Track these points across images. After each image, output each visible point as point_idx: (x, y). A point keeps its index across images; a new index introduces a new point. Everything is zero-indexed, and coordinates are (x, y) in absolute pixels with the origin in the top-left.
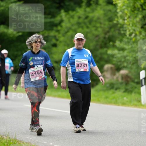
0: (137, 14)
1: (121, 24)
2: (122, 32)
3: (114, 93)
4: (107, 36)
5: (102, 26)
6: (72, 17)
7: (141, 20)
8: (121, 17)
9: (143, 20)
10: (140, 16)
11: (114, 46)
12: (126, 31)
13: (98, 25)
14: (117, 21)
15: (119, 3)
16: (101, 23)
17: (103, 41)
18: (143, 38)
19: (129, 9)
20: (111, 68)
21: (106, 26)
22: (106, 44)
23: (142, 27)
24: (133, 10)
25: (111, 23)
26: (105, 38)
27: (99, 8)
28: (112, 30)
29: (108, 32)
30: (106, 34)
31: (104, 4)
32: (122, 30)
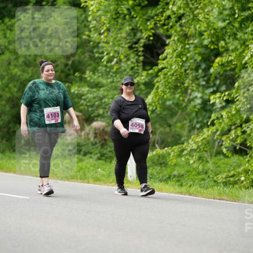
0: (122, 24)
1: (94, 42)
2: (97, 55)
3: (81, 160)
4: (70, 62)
7: (129, 35)
8: (96, 29)
9: (132, 34)
10: (128, 28)
11: (82, 79)
12: (103, 53)
14: (89, 36)
15: (92, 5)
17: (62, 71)
18: (132, 65)
19: (109, 15)
22: (68, 75)
23: (130, 48)
24: (115, 17)
26: (66, 65)
32: (97, 52)
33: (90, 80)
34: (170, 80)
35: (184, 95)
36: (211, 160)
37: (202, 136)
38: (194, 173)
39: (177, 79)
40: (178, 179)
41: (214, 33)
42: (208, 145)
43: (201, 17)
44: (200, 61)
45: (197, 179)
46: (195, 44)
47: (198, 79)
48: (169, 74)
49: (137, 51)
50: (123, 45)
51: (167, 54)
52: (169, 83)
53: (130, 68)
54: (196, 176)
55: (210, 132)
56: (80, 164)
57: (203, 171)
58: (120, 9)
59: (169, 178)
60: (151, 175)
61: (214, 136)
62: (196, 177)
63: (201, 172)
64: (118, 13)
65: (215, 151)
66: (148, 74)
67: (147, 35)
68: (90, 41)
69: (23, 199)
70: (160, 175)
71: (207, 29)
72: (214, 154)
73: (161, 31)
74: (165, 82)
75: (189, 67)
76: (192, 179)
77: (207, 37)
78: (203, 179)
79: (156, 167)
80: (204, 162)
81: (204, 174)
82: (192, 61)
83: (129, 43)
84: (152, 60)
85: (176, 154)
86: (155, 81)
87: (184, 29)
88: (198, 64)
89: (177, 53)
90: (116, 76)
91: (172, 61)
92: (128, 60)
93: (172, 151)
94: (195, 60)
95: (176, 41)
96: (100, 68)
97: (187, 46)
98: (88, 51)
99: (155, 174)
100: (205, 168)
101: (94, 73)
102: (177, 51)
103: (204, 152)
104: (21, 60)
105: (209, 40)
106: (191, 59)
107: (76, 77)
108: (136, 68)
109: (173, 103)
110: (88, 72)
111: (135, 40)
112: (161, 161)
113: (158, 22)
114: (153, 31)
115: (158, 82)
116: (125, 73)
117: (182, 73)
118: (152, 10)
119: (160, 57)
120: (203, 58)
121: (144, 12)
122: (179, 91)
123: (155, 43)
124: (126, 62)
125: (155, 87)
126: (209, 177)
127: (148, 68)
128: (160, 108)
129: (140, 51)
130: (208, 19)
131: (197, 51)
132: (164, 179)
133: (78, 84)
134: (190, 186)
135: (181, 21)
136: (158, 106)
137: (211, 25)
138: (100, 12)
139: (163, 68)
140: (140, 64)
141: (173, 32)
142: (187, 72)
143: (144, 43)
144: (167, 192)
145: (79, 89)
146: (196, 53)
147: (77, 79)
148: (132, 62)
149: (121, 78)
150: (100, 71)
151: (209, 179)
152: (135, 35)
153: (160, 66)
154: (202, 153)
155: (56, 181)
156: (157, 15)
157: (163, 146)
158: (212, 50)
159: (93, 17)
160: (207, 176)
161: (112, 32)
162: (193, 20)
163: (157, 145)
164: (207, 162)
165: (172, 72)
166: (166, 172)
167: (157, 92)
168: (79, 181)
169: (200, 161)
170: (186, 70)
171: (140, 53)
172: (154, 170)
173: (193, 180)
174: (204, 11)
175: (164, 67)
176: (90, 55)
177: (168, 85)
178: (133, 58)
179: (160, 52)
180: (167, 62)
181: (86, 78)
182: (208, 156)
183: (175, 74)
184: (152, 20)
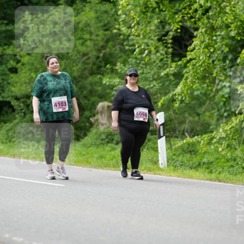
0: (151, 17)
1: (124, 35)
2: (127, 48)
4: (101, 55)
5: (93, 37)
10: (156, 21)
11: (113, 71)
12: (134, 45)
13: (87, 36)
14: (119, 29)
16: (91, 33)
17: (94, 64)
18: (162, 57)
19: (138, 9)
20: (108, 106)
22: (100, 67)
23: (159, 40)
24: (144, 10)
25: (108, 32)
26: (98, 57)
28: (110, 44)
29: (103, 47)
30: (99, 51)
32: (127, 45)
33: (121, 72)
34: (199, 71)
35: (212, 85)
36: (239, 147)
37: (231, 124)
38: (222, 160)
39: (205, 69)
40: (207, 166)
41: (240, 24)
42: (236, 133)
43: (228, 10)
44: (227, 52)
45: (226, 166)
46: (222, 35)
47: (225, 70)
48: (198, 65)
49: (166, 43)
50: (152, 38)
51: (195, 46)
52: (198, 74)
53: (159, 59)
54: (225, 163)
55: (238, 120)
56: (113, 153)
57: (231, 159)
58: (149, 3)
59: (199, 165)
60: (182, 162)
61: (242, 125)
62: (225, 165)
63: (229, 159)
64: (148, 7)
65: (243, 139)
66: (177, 66)
67: (175, 28)
68: (120, 35)
69: (59, 186)
70: (191, 162)
71: (233, 21)
72: (242, 142)
73: (188, 24)
74: (194, 72)
75: (217, 58)
76: (221, 166)
77: (234, 29)
78: (232, 166)
79: (186, 155)
80: (233, 149)
81: (233, 161)
82: (219, 52)
83: (158, 35)
84: (181, 51)
85: (206, 142)
86: (184, 72)
87: (211, 21)
88: (225, 55)
89: (205, 45)
90: (146, 68)
91: (200, 52)
92: (158, 51)
93: (202, 140)
94: (222, 51)
95: (204, 33)
96: (130, 60)
97: (214, 38)
98: (119, 44)
99: (186, 161)
100: (234, 155)
101: (125, 65)
102: (205, 43)
103: (233, 140)
105: (236, 32)
106: (219, 50)
107: (107, 69)
108: (165, 59)
109: (201, 93)
110: (118, 64)
111: (163, 33)
112: (191, 148)
113: (185, 15)
114: (181, 24)
115: (186, 72)
116: (154, 64)
117: (210, 64)
118: (180, 4)
119: (188, 49)
120: (230, 49)
121: (172, 5)
122: (207, 81)
123: (183, 35)
124: (155, 54)
125: (184, 78)
126: (237, 164)
127: (176, 59)
128: (189, 97)
129: (169, 43)
130: (234, 11)
131: (224, 43)
132: (194, 166)
133: (109, 76)
134: (220, 173)
135: (208, 14)
136: (187, 96)
137: (238, 17)
138: (130, 6)
139: (191, 60)
140: (170, 56)
141: (200, 24)
142: (215, 62)
143: (173, 35)
144: (197, 179)
145: (111, 80)
146: (223, 45)
147: (109, 71)
148: (161, 54)
149: (151, 70)
150: (130, 63)
151: (237, 166)
152: (163, 27)
153: (188, 58)
154: (230, 141)
155: (90, 169)
156: (185, 8)
157: (193, 134)
158: (239, 41)
159: (123, 11)
160: (236, 163)
161: (142, 25)
162: (220, 13)
163: (186, 134)
164: (236, 149)
165: (201, 63)
166: (196, 160)
167: (186, 82)
168: (112, 169)
169: (229, 149)
170: (213, 62)
171: (169, 45)
172: (185, 157)
173: (223, 167)
174: (230, 4)
175: (192, 58)
176: (120, 48)
177: (196, 76)
178: (163, 50)
179: (188, 44)
180: (195, 53)
181: (117, 70)
182: (236, 143)
183: (203, 65)
184: (180, 13)
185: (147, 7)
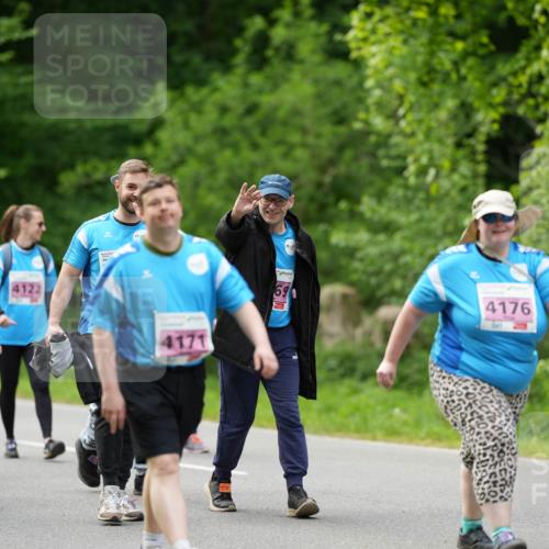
0: (441, 94)
1: (378, 134)
2: (385, 163)
3: (355, 391)
4: (327, 179)
5: (311, 140)
6: (197, 108)
7: (454, 117)
8: (380, 105)
9: (462, 116)
10: (451, 103)
11: (354, 216)
12: (403, 157)
13: (295, 138)
14: (366, 122)
15: (373, 55)
16: (304, 131)
17: (312, 199)
18: (463, 183)
19: (413, 76)
20: (345, 297)
21: (323, 142)
22: (323, 207)
23: (459, 145)
24: (425, 78)
25: (342, 130)
26: (319, 185)
27: (296, 75)
28: (348, 154)
29: (332, 162)
30: (323, 169)
31: (317, 58)
32: (385, 157)
33: (372, 216)
53: (458, 189)
58: (436, 60)
64: (433, 70)
68: (368, 134)
84: (506, 170)
90: (428, 207)
92: (455, 170)
101: (380, 202)
104: (222, 176)
108: (472, 189)
110: (365, 199)
111: (467, 129)
113: (514, 89)
116: (448, 200)
124: (449, 175)
138: (392, 69)
143: (488, 135)
145: (349, 236)
148: (463, 176)
150: (393, 197)
156: (515, 74)
159: (377, 82)
171: (479, 157)
176: (370, 164)
184: (503, 85)
185: (431, 70)
